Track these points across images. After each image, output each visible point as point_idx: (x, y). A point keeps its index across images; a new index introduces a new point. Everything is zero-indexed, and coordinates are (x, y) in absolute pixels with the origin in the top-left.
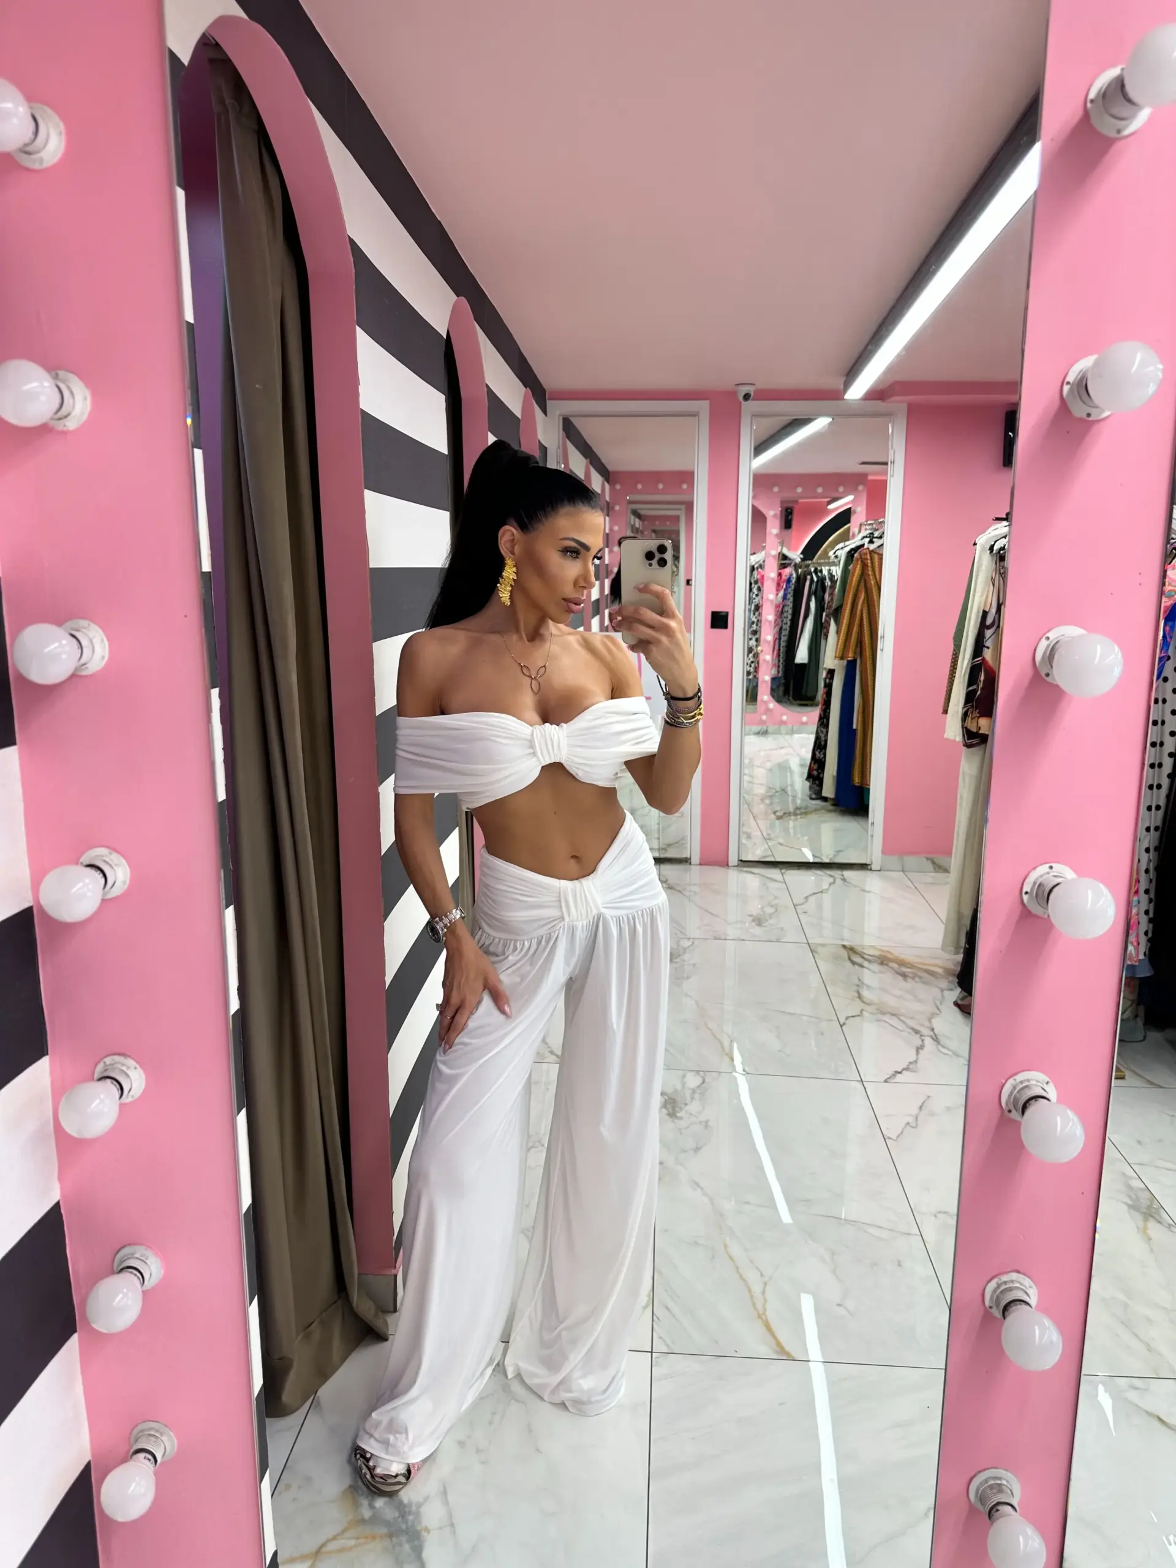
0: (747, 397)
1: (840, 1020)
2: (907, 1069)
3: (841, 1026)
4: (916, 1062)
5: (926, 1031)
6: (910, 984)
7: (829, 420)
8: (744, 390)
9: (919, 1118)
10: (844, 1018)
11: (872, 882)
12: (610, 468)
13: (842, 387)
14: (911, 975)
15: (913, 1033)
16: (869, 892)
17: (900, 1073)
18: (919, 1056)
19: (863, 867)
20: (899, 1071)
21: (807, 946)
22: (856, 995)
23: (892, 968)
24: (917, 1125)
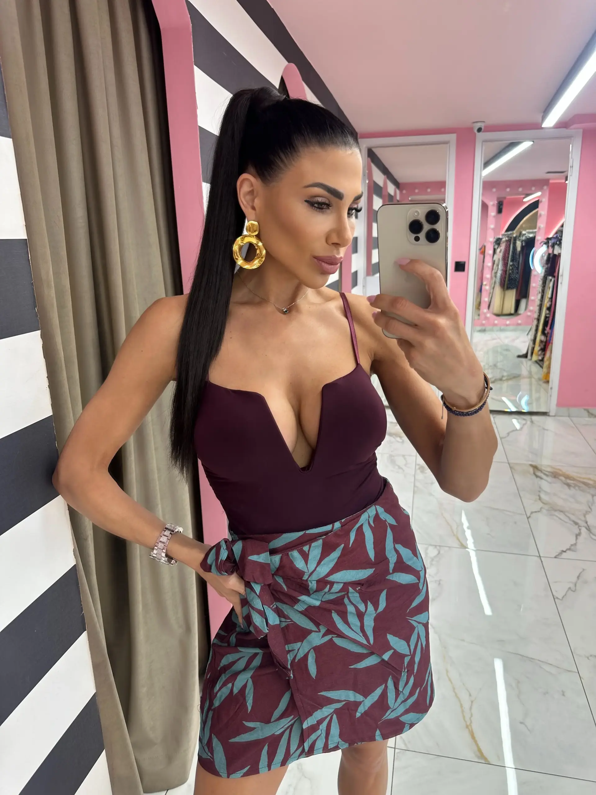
0: (479, 130)
1: (527, 513)
2: (569, 549)
3: (528, 518)
4: (575, 544)
5: (581, 523)
6: (572, 491)
7: (532, 143)
8: (478, 125)
9: (577, 585)
10: (530, 513)
11: (549, 423)
12: (400, 180)
13: (540, 119)
14: (573, 485)
15: (574, 525)
16: (547, 430)
17: (565, 552)
18: (578, 541)
19: (544, 414)
20: (564, 550)
21: (508, 465)
22: (538, 498)
23: (561, 480)
24: (576, 590)
